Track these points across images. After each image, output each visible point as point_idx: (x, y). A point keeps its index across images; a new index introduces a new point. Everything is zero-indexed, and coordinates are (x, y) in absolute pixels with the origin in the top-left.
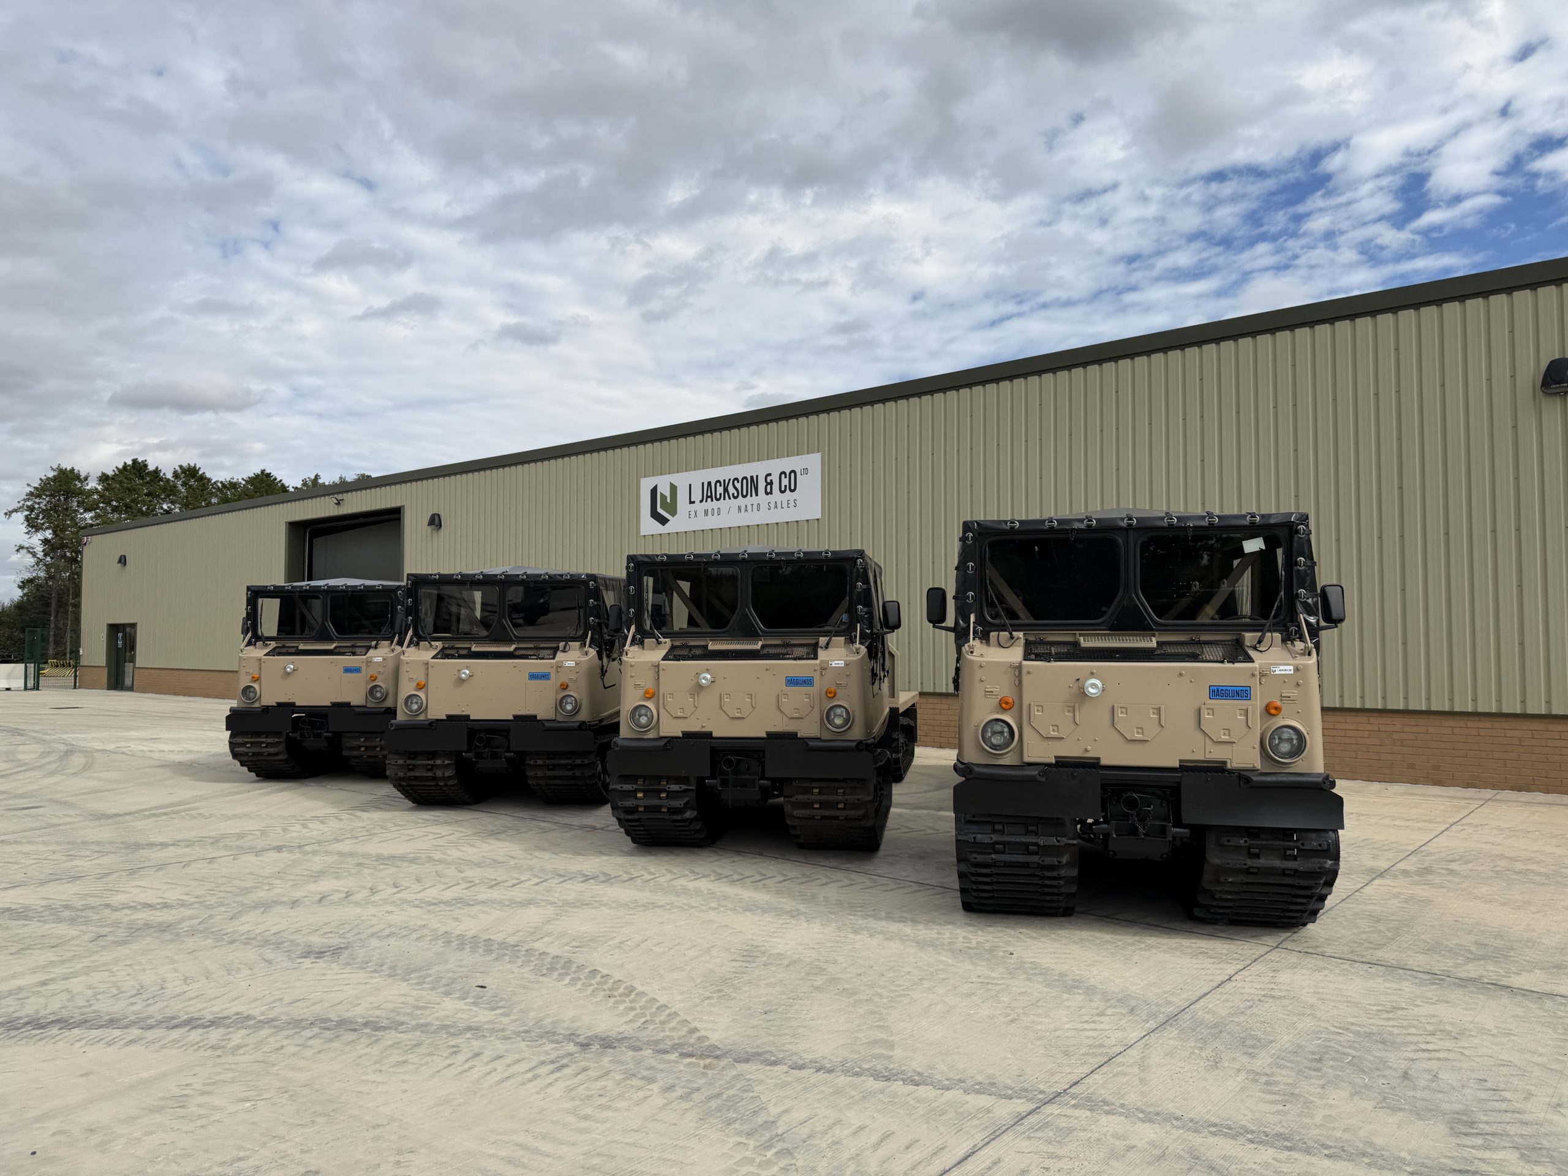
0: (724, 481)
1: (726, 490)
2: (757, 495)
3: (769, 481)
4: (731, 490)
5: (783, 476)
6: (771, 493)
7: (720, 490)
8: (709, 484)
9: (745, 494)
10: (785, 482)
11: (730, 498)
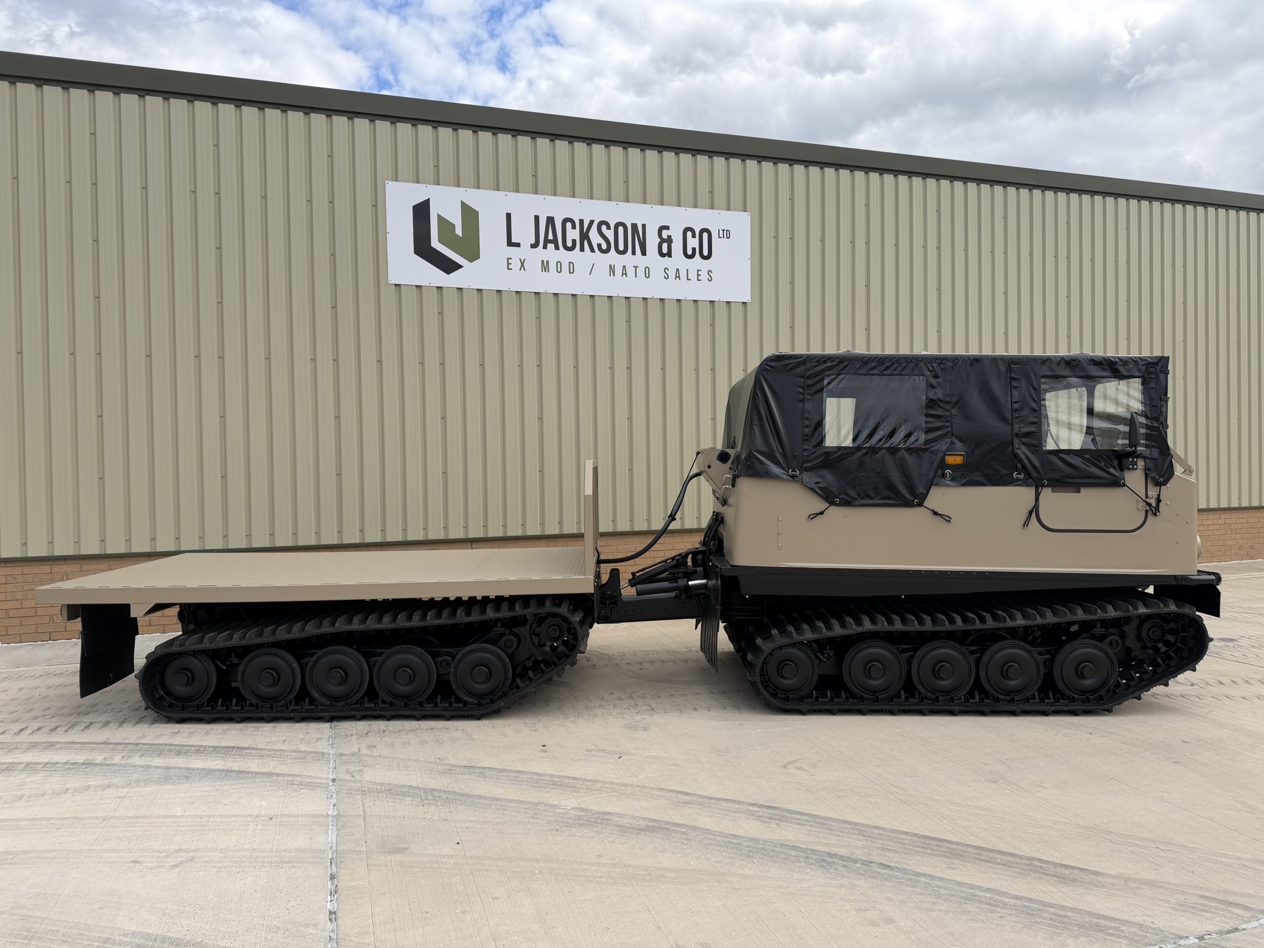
0: (581, 221)
1: (584, 236)
2: (644, 253)
3: (665, 236)
4: (594, 235)
5: (689, 234)
6: (669, 254)
7: (573, 234)
8: (550, 220)
9: (621, 247)
10: (693, 243)
11: (592, 250)
